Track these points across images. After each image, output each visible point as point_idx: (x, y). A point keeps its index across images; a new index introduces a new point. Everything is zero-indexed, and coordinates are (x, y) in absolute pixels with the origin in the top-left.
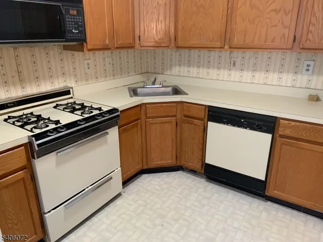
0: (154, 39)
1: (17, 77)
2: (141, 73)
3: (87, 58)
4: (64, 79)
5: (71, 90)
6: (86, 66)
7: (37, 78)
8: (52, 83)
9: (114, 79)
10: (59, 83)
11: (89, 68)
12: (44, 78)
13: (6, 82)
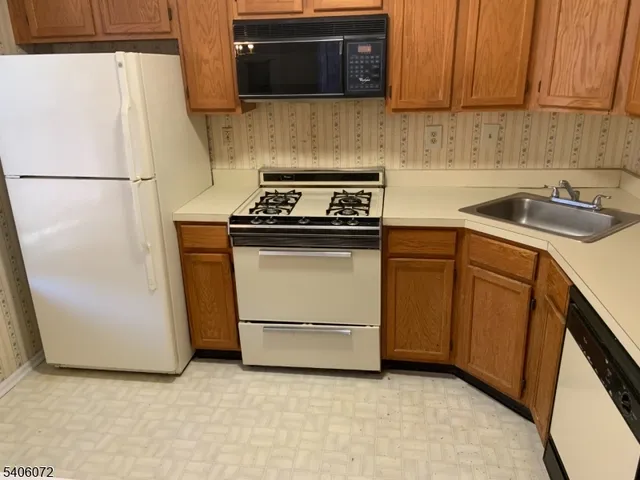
0: (574, 89)
1: (309, 143)
2: (599, 168)
3: (435, 123)
4: (382, 154)
5: (381, 175)
6: (428, 138)
7: (337, 147)
8: (359, 158)
9: (497, 169)
10: (370, 160)
11: (434, 141)
12: (348, 150)
13: (294, 147)
